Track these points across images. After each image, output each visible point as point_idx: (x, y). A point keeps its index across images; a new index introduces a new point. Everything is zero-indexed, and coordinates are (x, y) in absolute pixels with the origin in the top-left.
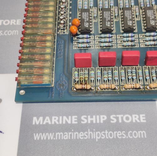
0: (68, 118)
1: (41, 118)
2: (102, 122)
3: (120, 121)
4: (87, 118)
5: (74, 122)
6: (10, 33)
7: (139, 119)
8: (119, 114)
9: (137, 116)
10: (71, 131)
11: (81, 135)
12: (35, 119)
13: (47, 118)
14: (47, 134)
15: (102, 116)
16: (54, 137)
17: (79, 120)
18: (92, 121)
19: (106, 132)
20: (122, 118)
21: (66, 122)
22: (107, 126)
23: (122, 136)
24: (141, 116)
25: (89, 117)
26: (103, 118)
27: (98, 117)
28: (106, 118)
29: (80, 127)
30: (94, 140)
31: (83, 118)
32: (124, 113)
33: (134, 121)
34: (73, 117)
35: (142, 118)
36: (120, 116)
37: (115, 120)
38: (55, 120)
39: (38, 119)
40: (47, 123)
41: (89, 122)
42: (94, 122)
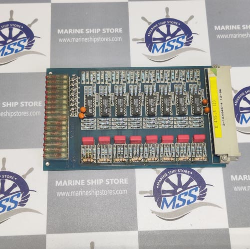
0: (78, 181)
1: (61, 182)
2: (100, 184)
3: (112, 183)
4: (91, 182)
5: (82, 184)
6: (34, 113)
7: (124, 181)
8: (111, 178)
9: (123, 180)
10: (80, 190)
11: (87, 193)
12: (57, 182)
13: (65, 181)
14: (65, 192)
15: (100, 180)
16: (70, 194)
17: (86, 183)
18: (94, 184)
19: (103, 191)
20: (113, 181)
21: (77, 184)
22: (104, 187)
23: (113, 193)
24: (125, 179)
25: (92, 180)
26: (101, 181)
27: (98, 180)
28: (103, 181)
29: (86, 187)
30: (95, 196)
31: (88, 181)
32: (115, 178)
33: (120, 183)
34: (82, 181)
35: (125, 181)
36: (112, 180)
37: (109, 183)
38: (70, 183)
39: (59, 182)
40: (65, 185)
41: (92, 184)
42: (95, 184)
